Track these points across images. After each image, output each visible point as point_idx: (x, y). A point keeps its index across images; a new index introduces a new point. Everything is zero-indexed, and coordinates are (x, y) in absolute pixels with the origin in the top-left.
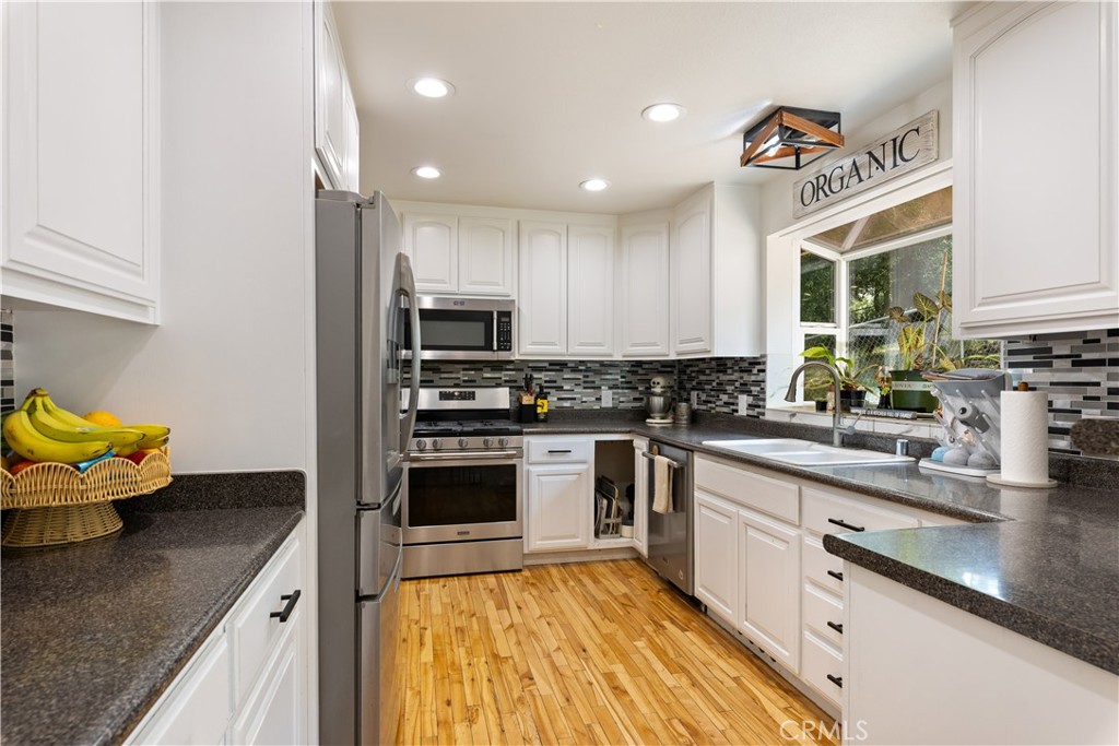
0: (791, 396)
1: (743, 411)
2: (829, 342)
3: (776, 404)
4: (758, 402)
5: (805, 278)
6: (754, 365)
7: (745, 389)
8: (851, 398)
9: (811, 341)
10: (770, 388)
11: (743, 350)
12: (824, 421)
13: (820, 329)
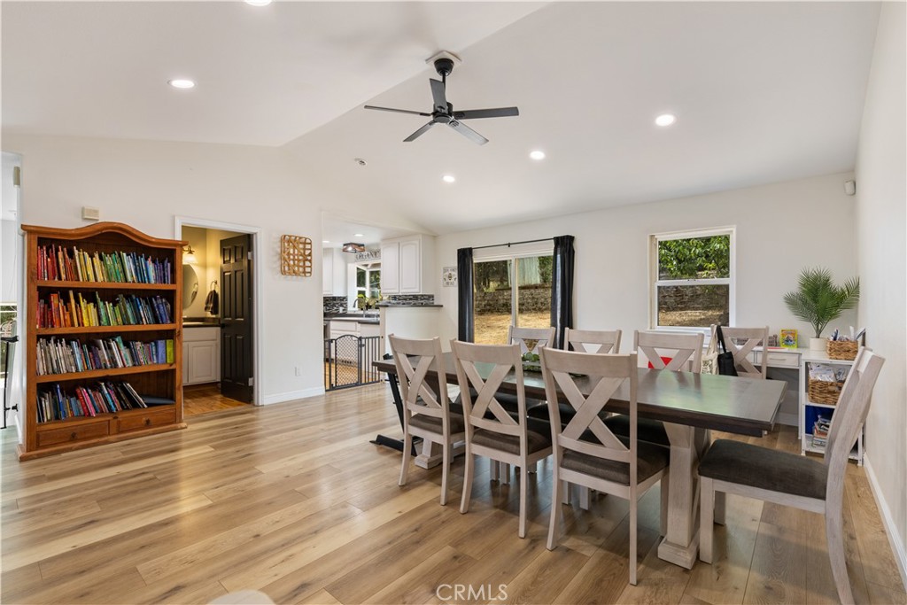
0: (354, 306)
1: (341, 311)
2: (363, 293)
3: (351, 309)
4: (345, 309)
5: (358, 274)
6: (344, 298)
7: (342, 305)
8: (368, 307)
9: (360, 292)
10: (349, 305)
11: (341, 294)
12: (362, 312)
13: (362, 289)
